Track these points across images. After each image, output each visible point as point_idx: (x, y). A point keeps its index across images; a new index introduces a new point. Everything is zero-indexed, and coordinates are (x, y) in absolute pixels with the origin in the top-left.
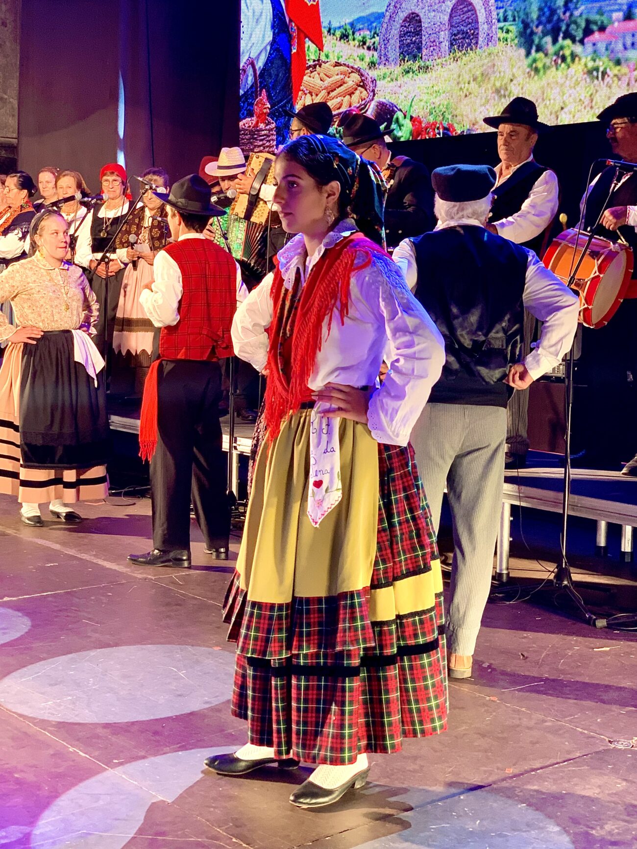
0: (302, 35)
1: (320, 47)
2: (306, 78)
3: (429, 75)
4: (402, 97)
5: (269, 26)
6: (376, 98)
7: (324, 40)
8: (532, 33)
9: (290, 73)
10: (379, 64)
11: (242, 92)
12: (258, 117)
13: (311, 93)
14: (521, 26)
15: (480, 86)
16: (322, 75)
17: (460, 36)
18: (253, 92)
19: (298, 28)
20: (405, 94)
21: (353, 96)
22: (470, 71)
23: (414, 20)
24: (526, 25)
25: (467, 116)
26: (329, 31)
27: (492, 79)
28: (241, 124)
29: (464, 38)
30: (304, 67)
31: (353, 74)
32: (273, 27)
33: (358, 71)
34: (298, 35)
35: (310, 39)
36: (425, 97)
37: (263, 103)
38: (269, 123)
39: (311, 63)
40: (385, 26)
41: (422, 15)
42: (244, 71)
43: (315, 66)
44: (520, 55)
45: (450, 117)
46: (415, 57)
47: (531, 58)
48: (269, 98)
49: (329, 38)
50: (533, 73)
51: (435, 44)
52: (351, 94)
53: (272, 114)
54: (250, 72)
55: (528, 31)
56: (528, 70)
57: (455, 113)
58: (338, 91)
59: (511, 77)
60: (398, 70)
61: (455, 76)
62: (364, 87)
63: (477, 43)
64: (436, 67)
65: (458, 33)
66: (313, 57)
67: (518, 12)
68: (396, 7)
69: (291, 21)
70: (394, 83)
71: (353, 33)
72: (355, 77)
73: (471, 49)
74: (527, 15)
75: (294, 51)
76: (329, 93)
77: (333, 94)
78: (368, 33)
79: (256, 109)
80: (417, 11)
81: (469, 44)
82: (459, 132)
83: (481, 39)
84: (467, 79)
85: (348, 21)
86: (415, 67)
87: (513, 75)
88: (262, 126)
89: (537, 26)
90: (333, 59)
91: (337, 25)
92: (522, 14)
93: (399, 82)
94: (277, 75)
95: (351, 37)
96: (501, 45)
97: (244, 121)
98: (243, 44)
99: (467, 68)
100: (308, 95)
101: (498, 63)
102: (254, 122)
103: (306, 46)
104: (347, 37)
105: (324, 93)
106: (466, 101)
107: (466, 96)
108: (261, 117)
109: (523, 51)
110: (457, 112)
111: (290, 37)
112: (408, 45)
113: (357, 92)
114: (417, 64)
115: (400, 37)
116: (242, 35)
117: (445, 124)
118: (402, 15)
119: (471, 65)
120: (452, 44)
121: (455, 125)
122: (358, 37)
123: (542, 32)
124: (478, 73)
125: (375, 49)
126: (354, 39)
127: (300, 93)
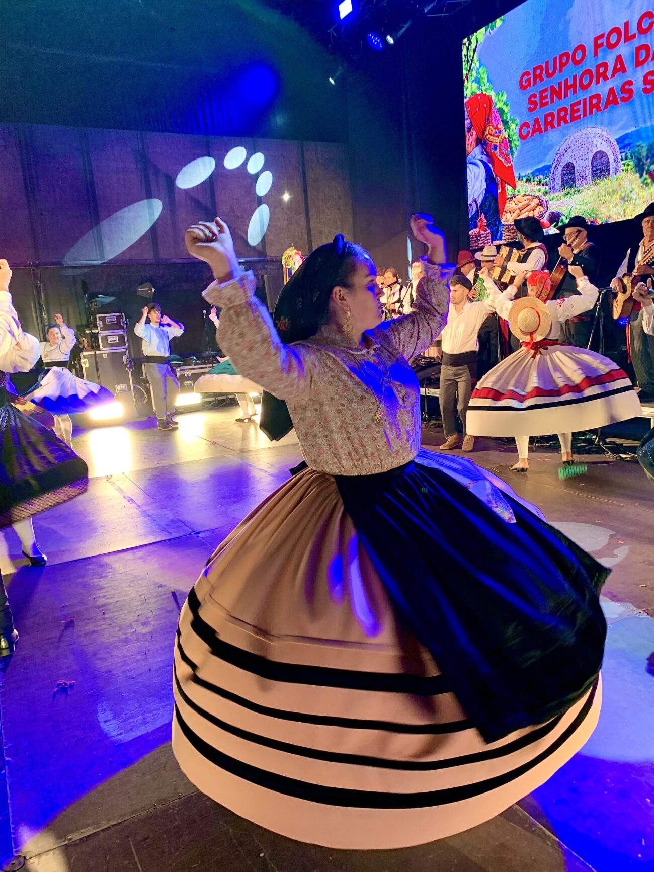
0: (503, 182)
1: (514, 187)
2: (507, 205)
3: (580, 194)
4: (564, 208)
5: (484, 180)
6: (549, 211)
7: (516, 183)
8: (643, 164)
9: (497, 203)
10: (550, 192)
11: (470, 216)
12: (480, 228)
13: (510, 212)
14: (636, 161)
15: (612, 197)
16: (516, 202)
17: (599, 171)
18: (476, 215)
19: (501, 179)
20: (566, 206)
21: (535, 211)
22: (605, 190)
23: (570, 166)
24: (639, 160)
25: (604, 214)
26: (519, 178)
27: (619, 192)
28: (470, 233)
29: (601, 172)
30: (505, 199)
31: (534, 199)
32: (486, 180)
33: (538, 198)
34: (501, 182)
35: (508, 184)
36: (579, 207)
37: (483, 220)
38: (487, 230)
39: (509, 196)
40: (552, 171)
41: (574, 163)
42: (471, 205)
43: (512, 198)
44: (636, 177)
45: (594, 216)
46: (571, 186)
47: (643, 178)
48: (486, 218)
49: (519, 182)
50: (645, 186)
51: (583, 178)
52: (534, 210)
53: (488, 226)
54: (474, 205)
55: (641, 163)
56: (642, 185)
57: (597, 213)
58: (526, 209)
59: (631, 190)
60: (561, 194)
61: (596, 193)
62: (541, 205)
63: (609, 174)
64: (584, 190)
65: (597, 170)
66: (510, 193)
67: (634, 154)
68: (558, 161)
69: (496, 176)
70: (559, 201)
71: (534, 178)
72: (536, 201)
73: (606, 178)
74: (640, 154)
75: (499, 191)
76: (521, 211)
77: (523, 211)
78: (542, 176)
79: (479, 224)
80: (571, 161)
81: (604, 175)
82: (600, 223)
83: (611, 172)
84: (603, 193)
85: (530, 171)
86: (572, 192)
87: (633, 188)
88: (482, 232)
89: (647, 160)
90: (522, 193)
91: (524, 174)
92: (636, 154)
93: (562, 201)
94: (490, 205)
95: (532, 180)
96: (625, 173)
97: (472, 231)
98: (469, 191)
99: (603, 188)
100: (509, 214)
101: (622, 183)
102: (478, 231)
103: (506, 188)
104: (530, 180)
105: (518, 211)
106: (603, 206)
107: (603, 203)
108: (482, 228)
109: (638, 175)
110: (599, 212)
111: (497, 184)
112: (567, 180)
113: (538, 209)
114: (573, 189)
115: (562, 176)
116: (469, 187)
117: (591, 220)
118: (562, 165)
119: (606, 186)
120: (593, 176)
121: (598, 220)
122: (537, 179)
123: (650, 162)
124: (611, 190)
125: (547, 185)
126: (534, 181)
127: (504, 213)
